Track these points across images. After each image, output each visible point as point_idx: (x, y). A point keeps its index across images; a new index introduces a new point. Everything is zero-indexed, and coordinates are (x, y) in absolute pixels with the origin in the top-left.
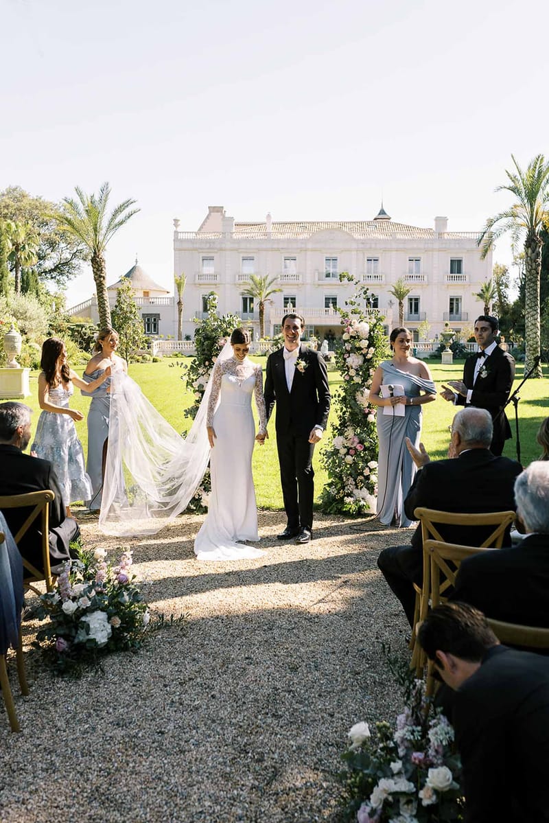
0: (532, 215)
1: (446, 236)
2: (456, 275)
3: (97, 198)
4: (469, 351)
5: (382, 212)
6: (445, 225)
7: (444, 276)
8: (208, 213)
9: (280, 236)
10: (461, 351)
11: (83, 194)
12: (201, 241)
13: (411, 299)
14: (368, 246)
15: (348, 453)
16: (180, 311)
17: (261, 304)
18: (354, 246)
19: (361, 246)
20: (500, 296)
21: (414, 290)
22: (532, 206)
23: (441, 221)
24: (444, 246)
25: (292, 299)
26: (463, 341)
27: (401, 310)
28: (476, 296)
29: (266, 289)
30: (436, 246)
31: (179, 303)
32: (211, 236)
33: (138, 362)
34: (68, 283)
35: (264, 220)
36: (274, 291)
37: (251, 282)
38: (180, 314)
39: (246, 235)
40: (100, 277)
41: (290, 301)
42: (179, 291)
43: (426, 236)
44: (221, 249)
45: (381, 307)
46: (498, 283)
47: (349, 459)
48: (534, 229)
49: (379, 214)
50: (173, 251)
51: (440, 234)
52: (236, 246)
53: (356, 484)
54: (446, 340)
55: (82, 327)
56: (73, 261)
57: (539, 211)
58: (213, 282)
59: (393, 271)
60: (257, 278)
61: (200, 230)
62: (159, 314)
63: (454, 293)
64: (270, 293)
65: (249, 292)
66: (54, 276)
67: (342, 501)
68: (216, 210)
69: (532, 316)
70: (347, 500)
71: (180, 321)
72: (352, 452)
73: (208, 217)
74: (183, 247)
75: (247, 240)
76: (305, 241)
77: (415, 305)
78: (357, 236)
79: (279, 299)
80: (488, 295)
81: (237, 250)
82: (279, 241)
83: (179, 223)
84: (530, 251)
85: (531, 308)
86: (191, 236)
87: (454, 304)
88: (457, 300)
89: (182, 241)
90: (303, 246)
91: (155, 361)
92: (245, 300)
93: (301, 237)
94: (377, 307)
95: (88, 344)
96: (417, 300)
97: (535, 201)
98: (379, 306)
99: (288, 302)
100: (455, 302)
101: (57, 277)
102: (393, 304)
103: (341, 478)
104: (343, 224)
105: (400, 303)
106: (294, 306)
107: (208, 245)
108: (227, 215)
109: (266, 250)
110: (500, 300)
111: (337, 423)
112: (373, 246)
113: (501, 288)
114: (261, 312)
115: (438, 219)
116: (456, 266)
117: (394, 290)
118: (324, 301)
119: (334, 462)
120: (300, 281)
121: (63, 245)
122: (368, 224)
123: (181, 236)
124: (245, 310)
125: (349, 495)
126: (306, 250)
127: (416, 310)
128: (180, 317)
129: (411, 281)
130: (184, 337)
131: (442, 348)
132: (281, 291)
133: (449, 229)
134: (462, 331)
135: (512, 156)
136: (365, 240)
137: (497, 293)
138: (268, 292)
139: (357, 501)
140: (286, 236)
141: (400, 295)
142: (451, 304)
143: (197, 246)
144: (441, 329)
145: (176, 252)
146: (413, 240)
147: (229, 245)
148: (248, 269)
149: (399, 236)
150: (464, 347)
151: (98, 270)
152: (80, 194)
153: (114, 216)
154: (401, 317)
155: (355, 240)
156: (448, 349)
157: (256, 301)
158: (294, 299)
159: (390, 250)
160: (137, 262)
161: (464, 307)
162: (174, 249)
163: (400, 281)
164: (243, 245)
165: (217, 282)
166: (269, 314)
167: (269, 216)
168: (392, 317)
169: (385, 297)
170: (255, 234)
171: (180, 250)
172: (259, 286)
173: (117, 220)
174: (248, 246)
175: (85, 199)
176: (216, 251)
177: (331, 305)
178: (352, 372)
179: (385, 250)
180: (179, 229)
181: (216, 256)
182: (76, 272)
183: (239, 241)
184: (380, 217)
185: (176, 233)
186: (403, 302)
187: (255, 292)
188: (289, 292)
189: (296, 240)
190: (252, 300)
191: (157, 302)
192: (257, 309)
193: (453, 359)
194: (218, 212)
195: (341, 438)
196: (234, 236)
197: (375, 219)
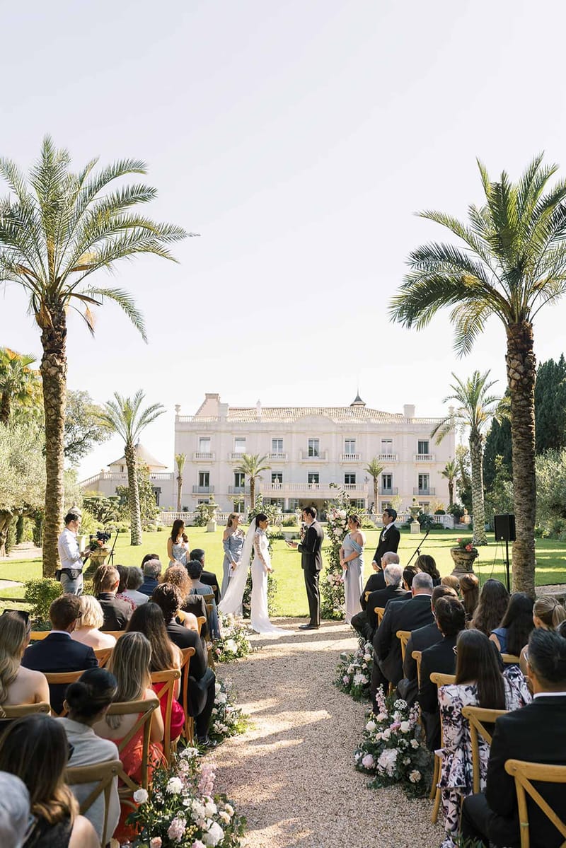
0: (474, 416)
1: (414, 421)
2: (423, 455)
3: (132, 400)
4: (436, 522)
5: (358, 399)
6: (413, 411)
7: (413, 456)
8: (205, 398)
9: (269, 420)
10: (429, 523)
11: (121, 397)
12: (201, 424)
13: (384, 476)
14: (346, 430)
15: (335, 584)
16: (180, 485)
17: (252, 480)
18: (334, 429)
19: (339, 429)
20: (463, 473)
21: (387, 468)
22: (473, 409)
23: (410, 408)
24: (412, 430)
25: (279, 475)
26: (431, 514)
27: (376, 486)
28: (442, 474)
29: (257, 467)
30: (406, 429)
31: (179, 478)
32: (208, 420)
33: (145, 531)
34: (80, 461)
35: (255, 406)
36: (264, 469)
37: (243, 460)
38: (179, 489)
39: (238, 419)
40: (132, 462)
41: (277, 476)
42: (179, 468)
43: (396, 421)
44: (217, 431)
45: (358, 482)
46: (461, 462)
47: (336, 587)
48: (476, 427)
49: (356, 401)
50: (174, 432)
51: (409, 419)
52: (230, 428)
53: (340, 602)
54: (414, 513)
55: (98, 500)
56: (85, 441)
57: (480, 413)
58: (211, 459)
59: (368, 451)
60: (249, 457)
61: (197, 414)
62: (160, 488)
63: (423, 471)
64: (260, 470)
65: (242, 469)
66: (67, 453)
67: (332, 611)
68: (212, 396)
69: (478, 495)
70: (335, 610)
71: (179, 494)
72: (337, 583)
73: (205, 403)
74: (183, 429)
75: (238, 423)
76: (291, 425)
77: (388, 481)
78: (336, 420)
79: (267, 475)
80: (452, 473)
81: (230, 432)
82: (267, 424)
83: (180, 408)
84: (473, 444)
85: (476, 489)
86: (190, 420)
87: (422, 479)
88: (425, 476)
89: (182, 423)
90: (289, 429)
91: (159, 530)
92: (237, 475)
93: (287, 421)
94: (354, 483)
95: (100, 515)
96: (389, 476)
97: (475, 405)
98: (356, 482)
99: (275, 478)
100: (423, 479)
101: (71, 455)
102: (368, 480)
103: (331, 599)
104: (323, 410)
105: (375, 480)
106: (281, 481)
107: (205, 428)
108: (222, 401)
109: (257, 432)
110: (463, 477)
111: (329, 567)
112: (350, 429)
113: (464, 466)
114: (252, 487)
115: (406, 407)
116: (423, 447)
117: (369, 469)
118: (308, 477)
119: (327, 589)
120: (286, 460)
121: (77, 427)
122: (346, 410)
123: (181, 420)
124: (237, 484)
125: (336, 608)
126: (291, 433)
127: (389, 486)
128: (179, 491)
129: (384, 460)
130: (182, 508)
131: (411, 520)
132: (269, 468)
133: (416, 415)
134: (430, 504)
135: (453, 374)
136: (344, 424)
137: (460, 471)
138: (258, 469)
139: (340, 611)
140: (274, 420)
141: (374, 472)
142: (420, 480)
143: (196, 428)
144: (410, 504)
145: (177, 433)
146: (385, 425)
147: (224, 428)
148: (240, 449)
149: (373, 421)
150: (432, 519)
151: (130, 457)
152: (118, 398)
153: (145, 416)
154: (376, 492)
155: (335, 423)
156: (416, 521)
157: (247, 477)
158: (281, 475)
159: (366, 433)
160: (139, 441)
161: (432, 483)
162: (176, 431)
163: (374, 461)
164: (236, 428)
165: (213, 459)
166: (259, 488)
167: (259, 402)
168: (368, 491)
169: (361, 474)
170: (246, 418)
171: (180, 431)
172: (251, 464)
173: (146, 419)
174: (241, 428)
175: (122, 402)
176: (211, 432)
177: (314, 481)
178: (337, 538)
179: (361, 433)
180: (180, 414)
181: (212, 437)
182: (87, 450)
183: (232, 424)
184: (356, 403)
185: (177, 416)
186: (377, 478)
187: (246, 469)
188: (277, 468)
189: (283, 424)
190: (243, 476)
191: (159, 477)
192: (248, 484)
193: (421, 529)
194: (214, 398)
195: (331, 575)
196: (229, 420)
197: (352, 405)
